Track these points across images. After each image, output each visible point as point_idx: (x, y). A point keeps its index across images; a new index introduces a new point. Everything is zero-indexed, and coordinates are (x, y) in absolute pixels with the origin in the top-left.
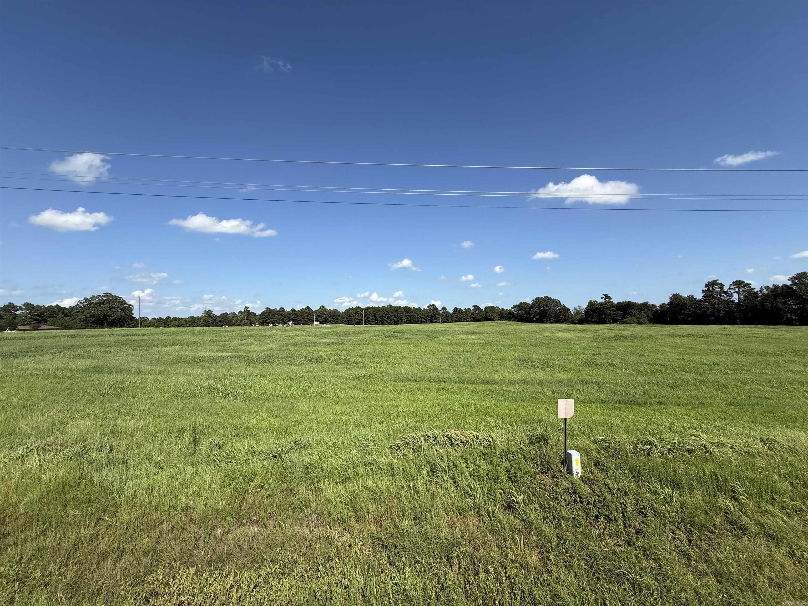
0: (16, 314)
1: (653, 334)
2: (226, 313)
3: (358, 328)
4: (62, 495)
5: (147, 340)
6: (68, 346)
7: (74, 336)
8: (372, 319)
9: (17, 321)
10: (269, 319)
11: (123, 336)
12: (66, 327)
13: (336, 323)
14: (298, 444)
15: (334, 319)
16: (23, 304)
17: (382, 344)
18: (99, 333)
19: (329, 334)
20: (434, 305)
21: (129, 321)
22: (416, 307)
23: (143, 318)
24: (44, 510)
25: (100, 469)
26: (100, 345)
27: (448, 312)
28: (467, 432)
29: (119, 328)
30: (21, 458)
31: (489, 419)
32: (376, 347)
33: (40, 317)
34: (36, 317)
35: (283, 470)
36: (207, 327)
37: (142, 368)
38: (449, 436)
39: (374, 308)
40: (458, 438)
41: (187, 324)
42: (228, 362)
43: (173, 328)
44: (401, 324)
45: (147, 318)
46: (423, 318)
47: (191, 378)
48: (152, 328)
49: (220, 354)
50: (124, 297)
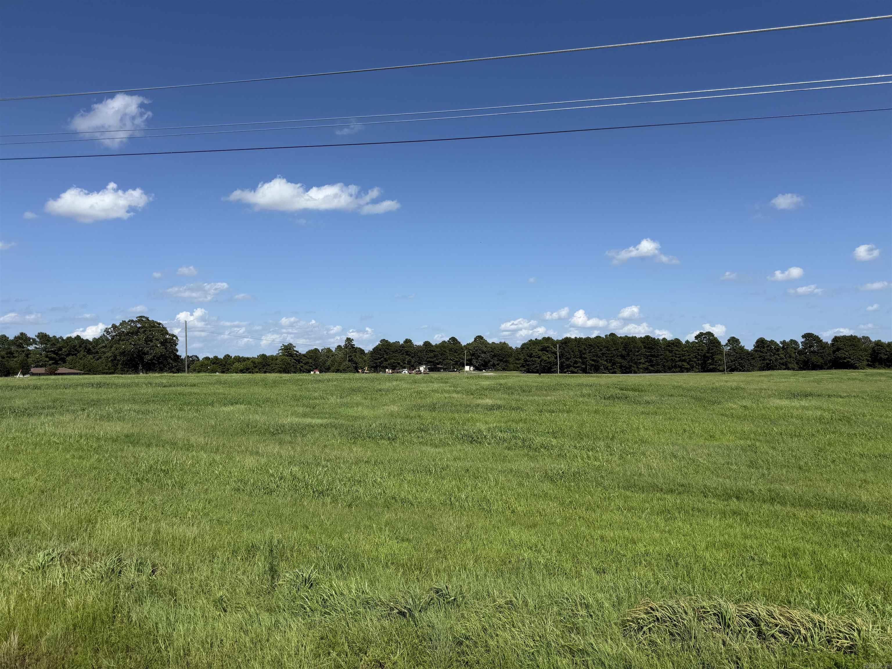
0: (28, 350)
2: (316, 350)
3: (546, 379)
4: (93, 633)
5: (198, 394)
6: (93, 400)
7: (99, 385)
8: (576, 362)
9: (30, 360)
10: (386, 360)
11: (165, 386)
12: (90, 370)
13: (504, 369)
14: (443, 595)
15: (501, 361)
16: (37, 334)
17: (596, 412)
18: (133, 380)
19: (492, 389)
20: (710, 334)
21: (171, 361)
22: (669, 337)
23: (191, 357)
24: (71, 652)
25: (139, 600)
26: (134, 401)
27: (742, 348)
28: (796, 614)
29: (159, 373)
30: (41, 569)
31: (850, 589)
32: (585, 416)
33: (57, 354)
34: (53, 355)
35: (417, 641)
36: (286, 373)
37: (193, 440)
38: (754, 616)
39: (578, 341)
40: (773, 620)
41: (256, 367)
42: (321, 435)
43: (234, 374)
44: (635, 372)
45: (196, 356)
46: (684, 361)
47: (263, 461)
48: (204, 374)
49: (308, 420)
50: (164, 323)
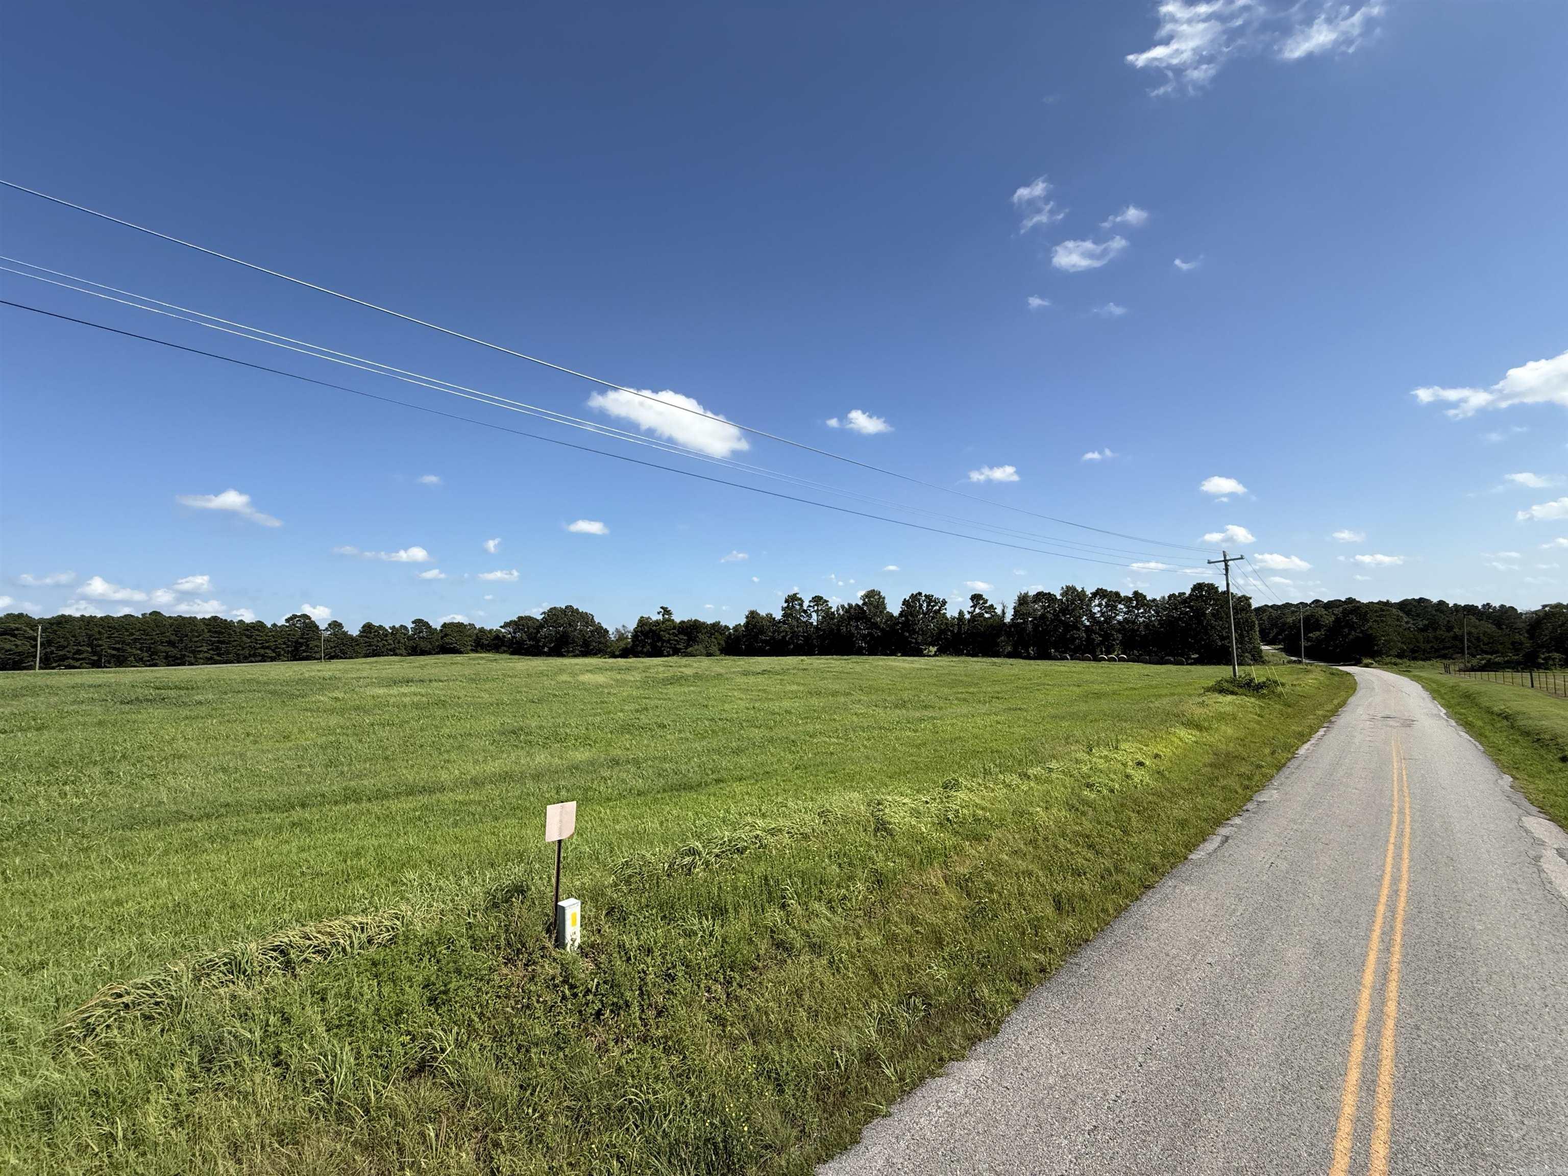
1: (723, 671)
8: (78, 653)
20: (306, 616)
27: (345, 633)
38: (283, 946)
40: (308, 943)
46: (268, 648)
